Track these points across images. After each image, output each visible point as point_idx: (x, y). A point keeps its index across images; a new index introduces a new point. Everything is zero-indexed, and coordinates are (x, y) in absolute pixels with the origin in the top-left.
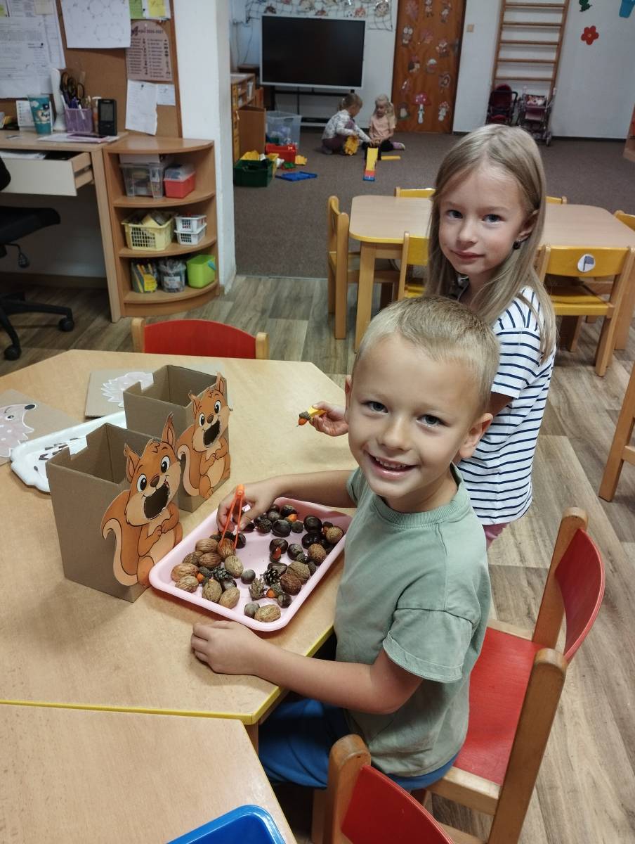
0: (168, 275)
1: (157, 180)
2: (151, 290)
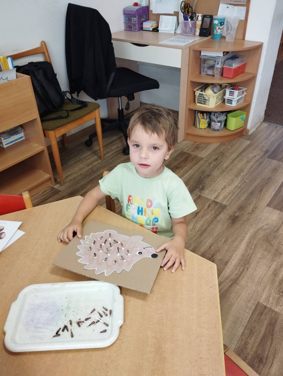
0: (214, 121)
1: (219, 66)
2: (203, 128)
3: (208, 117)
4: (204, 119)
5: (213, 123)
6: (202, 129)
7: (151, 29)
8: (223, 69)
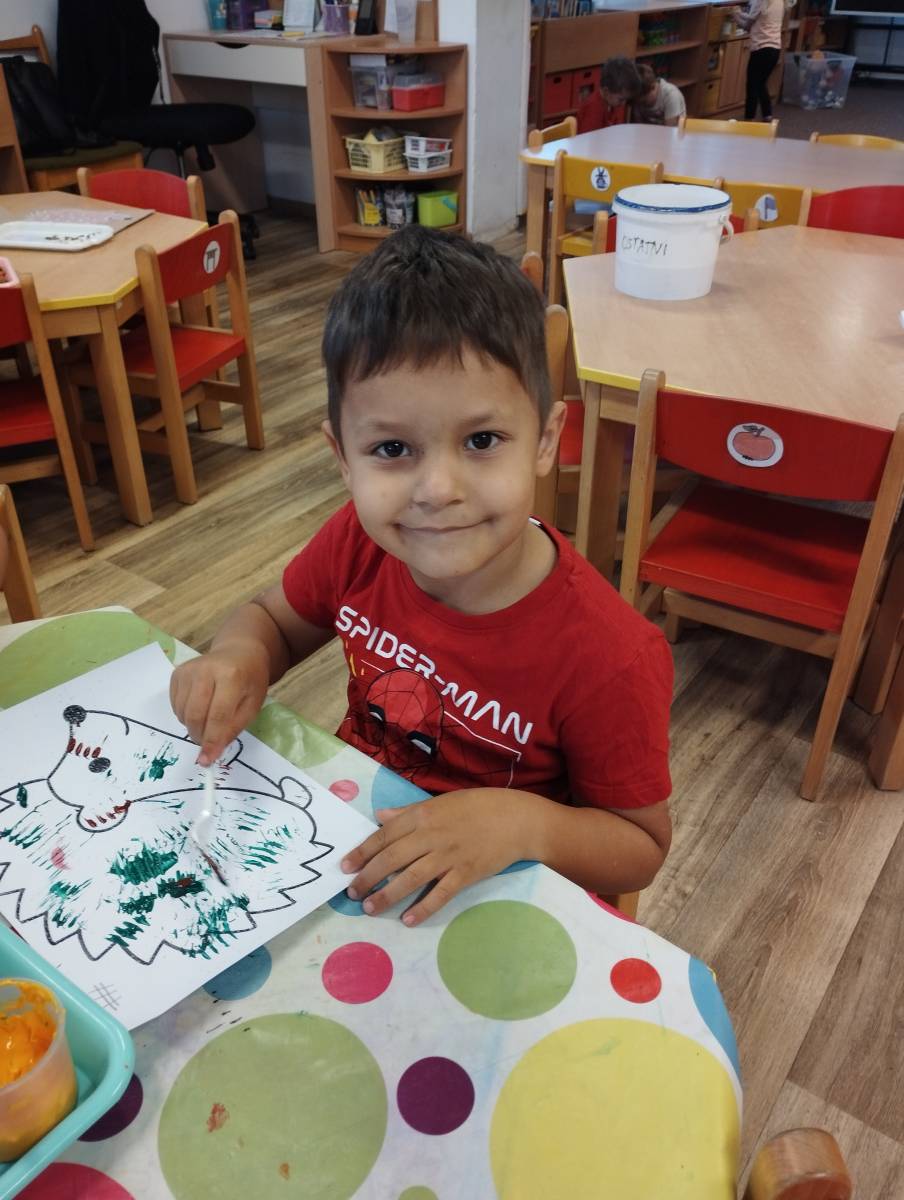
0: (391, 206)
1: (384, 87)
2: (373, 223)
3: (379, 199)
4: (371, 202)
5: (388, 210)
6: (370, 225)
7: (270, 25)
8: (390, 93)
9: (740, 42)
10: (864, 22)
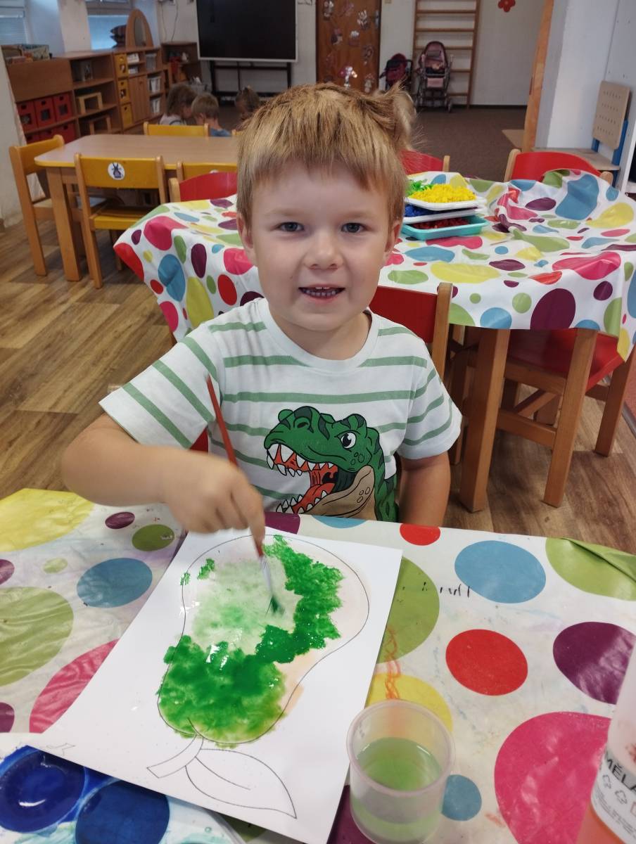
9: (136, 79)
10: (219, 64)
